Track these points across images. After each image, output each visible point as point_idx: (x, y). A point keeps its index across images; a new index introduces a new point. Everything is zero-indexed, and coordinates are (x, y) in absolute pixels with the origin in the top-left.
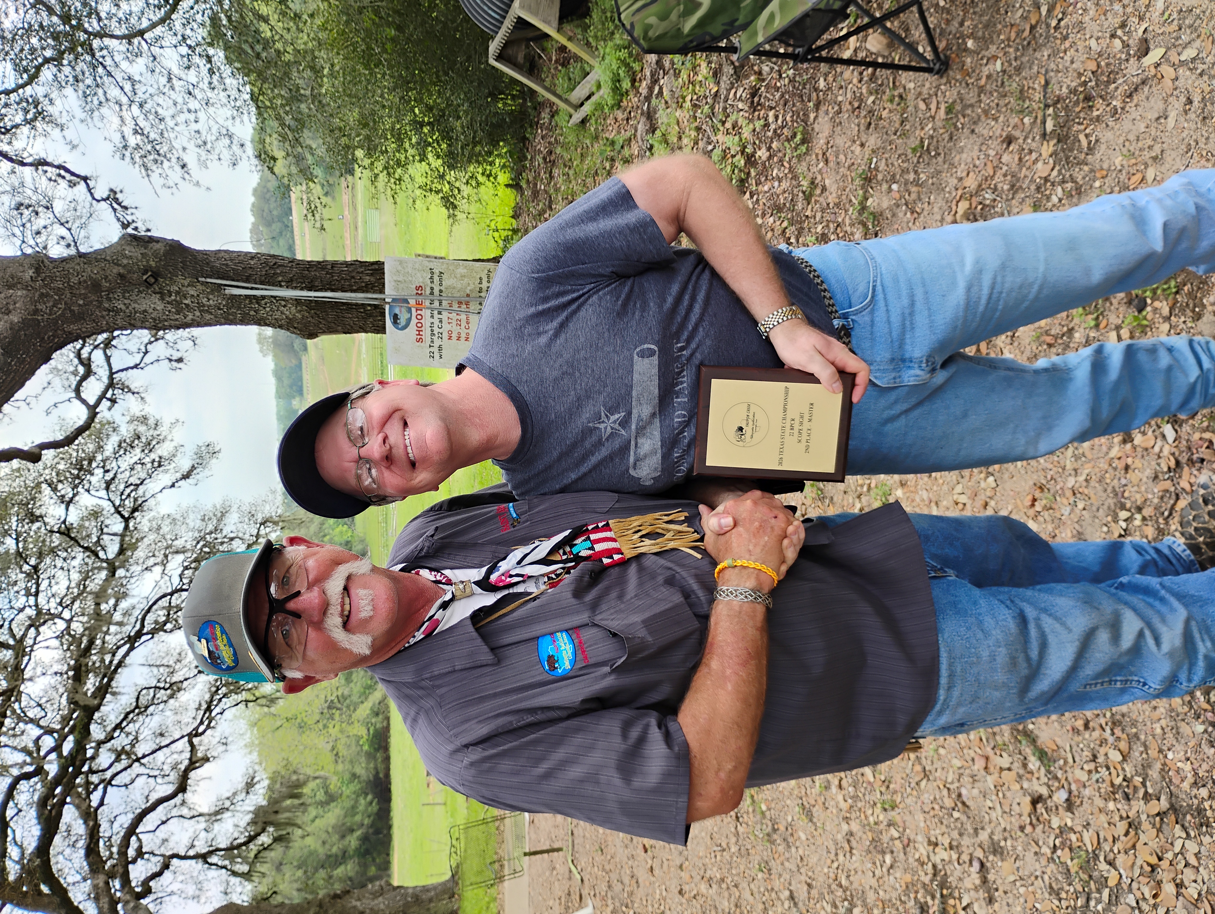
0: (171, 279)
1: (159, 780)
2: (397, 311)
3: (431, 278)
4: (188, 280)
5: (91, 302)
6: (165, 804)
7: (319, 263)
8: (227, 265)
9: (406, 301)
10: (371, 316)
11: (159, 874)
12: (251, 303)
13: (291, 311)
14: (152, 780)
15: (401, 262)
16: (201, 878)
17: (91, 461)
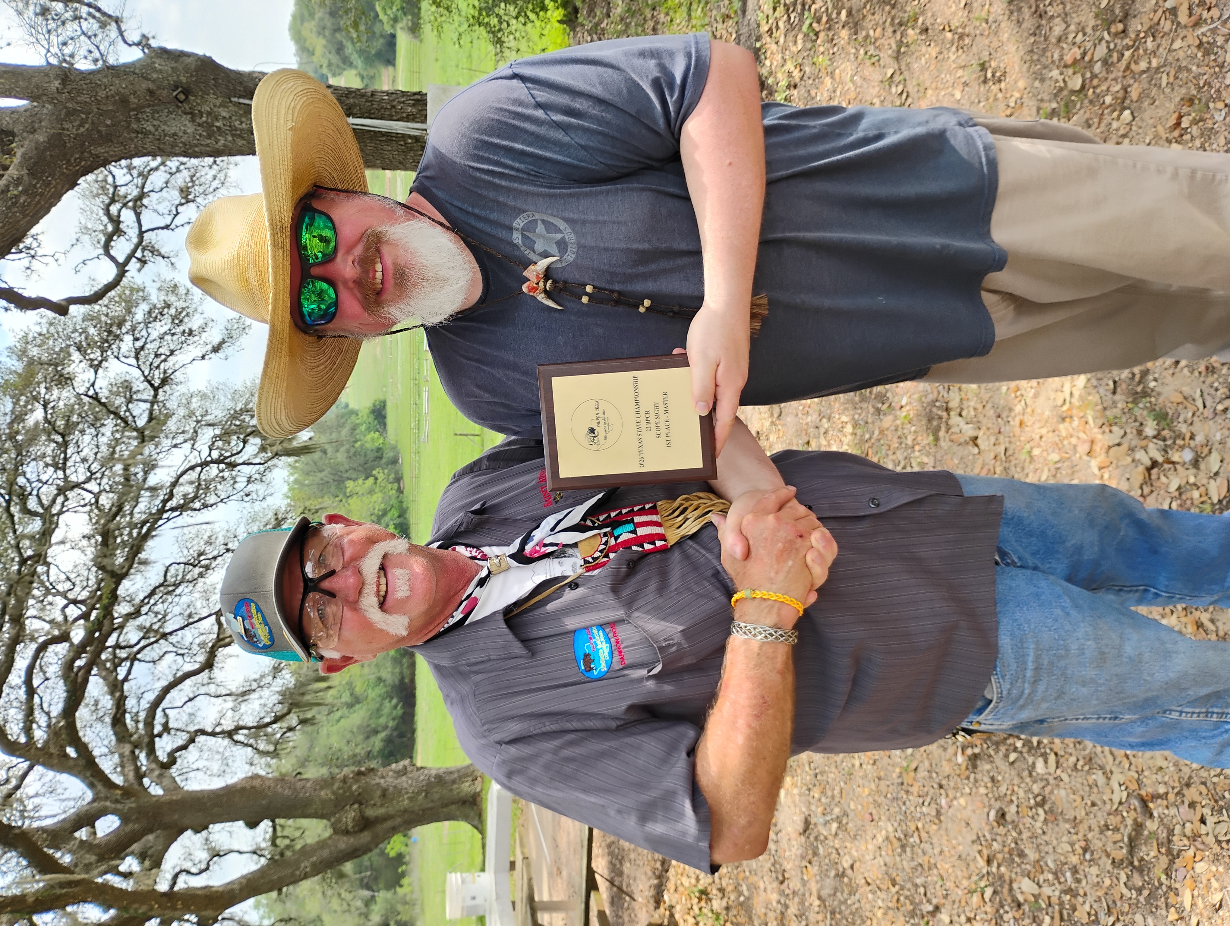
0: (202, 97)
1: (187, 658)
4: (220, 100)
5: (119, 122)
6: (191, 679)
7: (357, 91)
10: (409, 150)
11: (185, 749)
15: (444, 90)
16: (226, 754)
17: (120, 325)
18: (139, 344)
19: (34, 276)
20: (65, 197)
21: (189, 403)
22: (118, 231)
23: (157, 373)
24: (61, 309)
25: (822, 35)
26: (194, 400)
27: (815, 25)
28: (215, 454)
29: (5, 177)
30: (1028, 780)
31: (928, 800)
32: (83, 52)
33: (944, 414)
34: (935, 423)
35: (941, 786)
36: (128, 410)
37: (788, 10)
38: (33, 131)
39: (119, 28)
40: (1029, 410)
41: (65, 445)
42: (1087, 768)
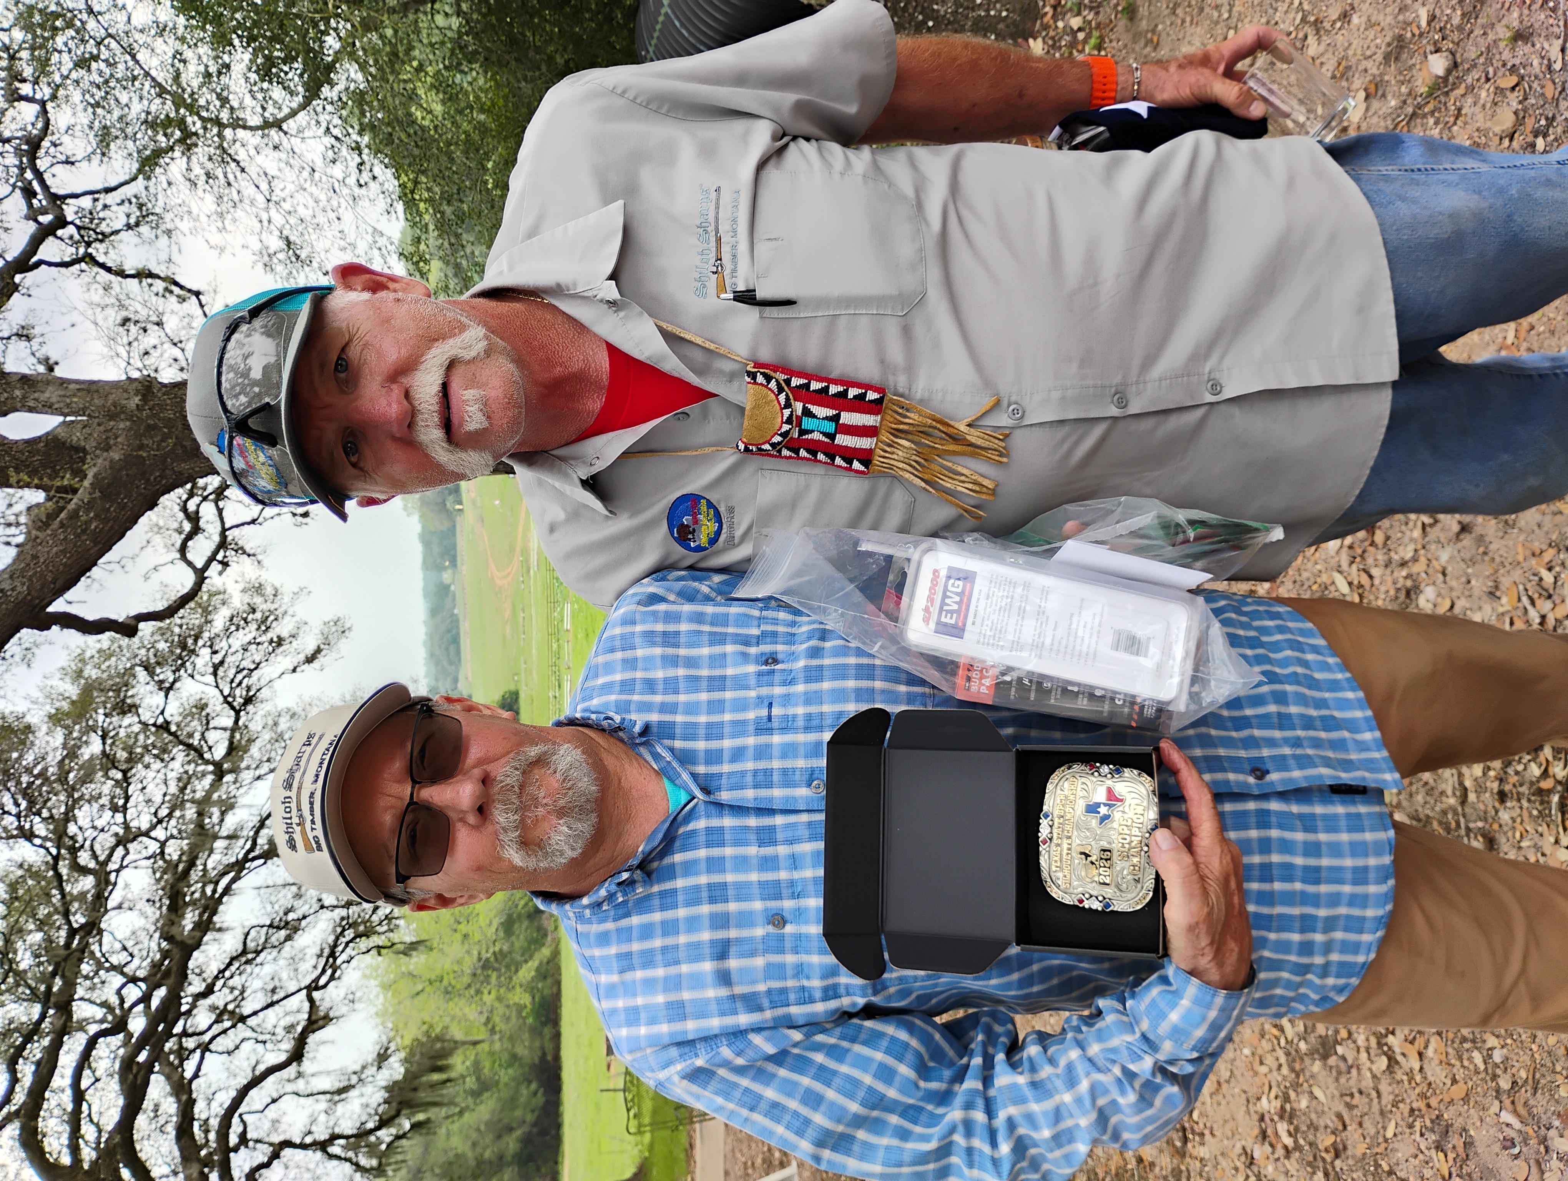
6: (276, 1074)
11: (267, 1165)
14: (260, 1046)
17: (197, 638)
18: (217, 659)
19: (96, 586)
20: (142, 520)
21: (276, 724)
22: (196, 530)
23: (238, 692)
24: (128, 629)
26: (282, 719)
29: (75, 501)
32: (168, 361)
36: (203, 737)
39: (200, 301)
41: (125, 783)
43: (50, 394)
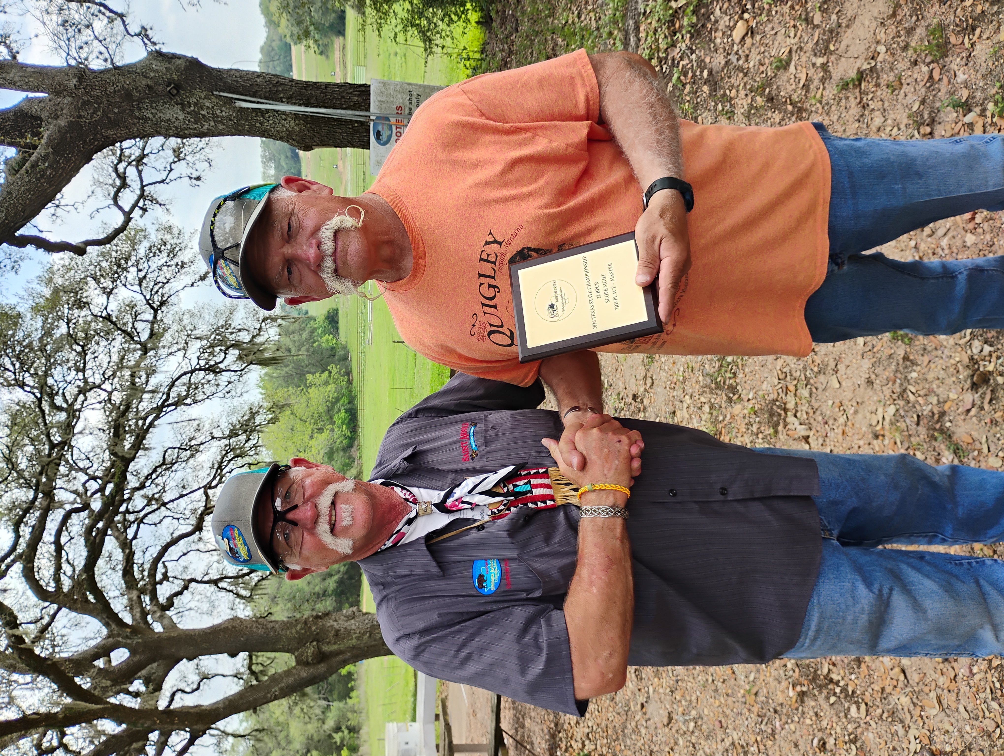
0: (190, 91)
1: (181, 521)
2: (380, 128)
3: (410, 99)
4: (205, 93)
5: (125, 110)
6: (186, 539)
7: (315, 83)
8: (237, 81)
9: (387, 119)
10: (357, 131)
11: (180, 593)
12: (257, 115)
13: (290, 124)
14: (175, 521)
15: (384, 84)
16: (213, 598)
17: (127, 260)
18: (142, 274)
19: (59, 221)
20: (82, 170)
21: (181, 320)
22: (124, 185)
23: (156, 297)
24: (80, 250)
25: (688, 86)
26: (185, 317)
27: (682, 78)
28: (202, 363)
29: (35, 154)
30: (844, 720)
31: (766, 720)
32: (96, 53)
33: (782, 412)
34: (775, 419)
35: (776, 711)
36: (133, 326)
37: (661, 62)
38: (56, 117)
39: (124, 22)
40: (849, 423)
41: (83, 354)
42: (890, 719)
43: (13, 75)
